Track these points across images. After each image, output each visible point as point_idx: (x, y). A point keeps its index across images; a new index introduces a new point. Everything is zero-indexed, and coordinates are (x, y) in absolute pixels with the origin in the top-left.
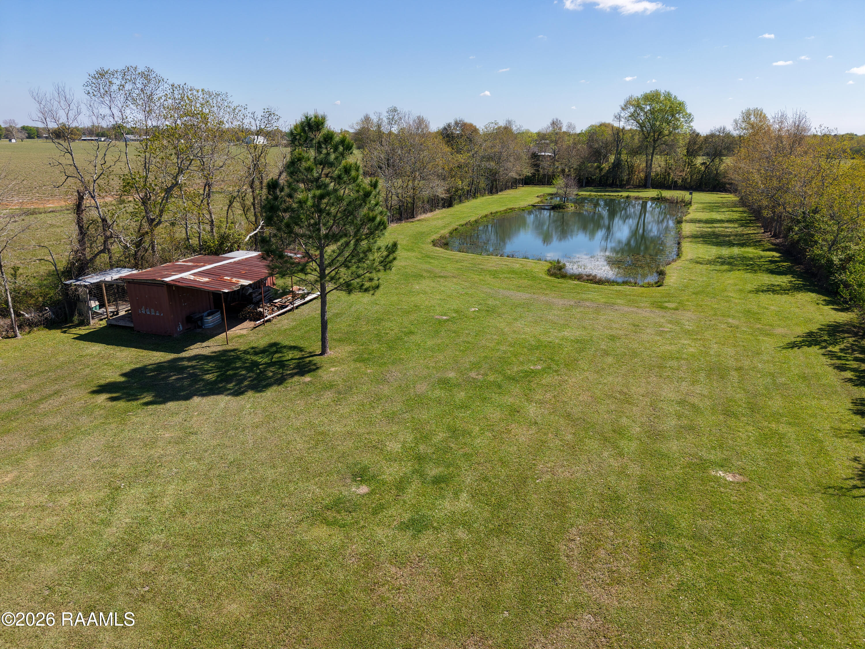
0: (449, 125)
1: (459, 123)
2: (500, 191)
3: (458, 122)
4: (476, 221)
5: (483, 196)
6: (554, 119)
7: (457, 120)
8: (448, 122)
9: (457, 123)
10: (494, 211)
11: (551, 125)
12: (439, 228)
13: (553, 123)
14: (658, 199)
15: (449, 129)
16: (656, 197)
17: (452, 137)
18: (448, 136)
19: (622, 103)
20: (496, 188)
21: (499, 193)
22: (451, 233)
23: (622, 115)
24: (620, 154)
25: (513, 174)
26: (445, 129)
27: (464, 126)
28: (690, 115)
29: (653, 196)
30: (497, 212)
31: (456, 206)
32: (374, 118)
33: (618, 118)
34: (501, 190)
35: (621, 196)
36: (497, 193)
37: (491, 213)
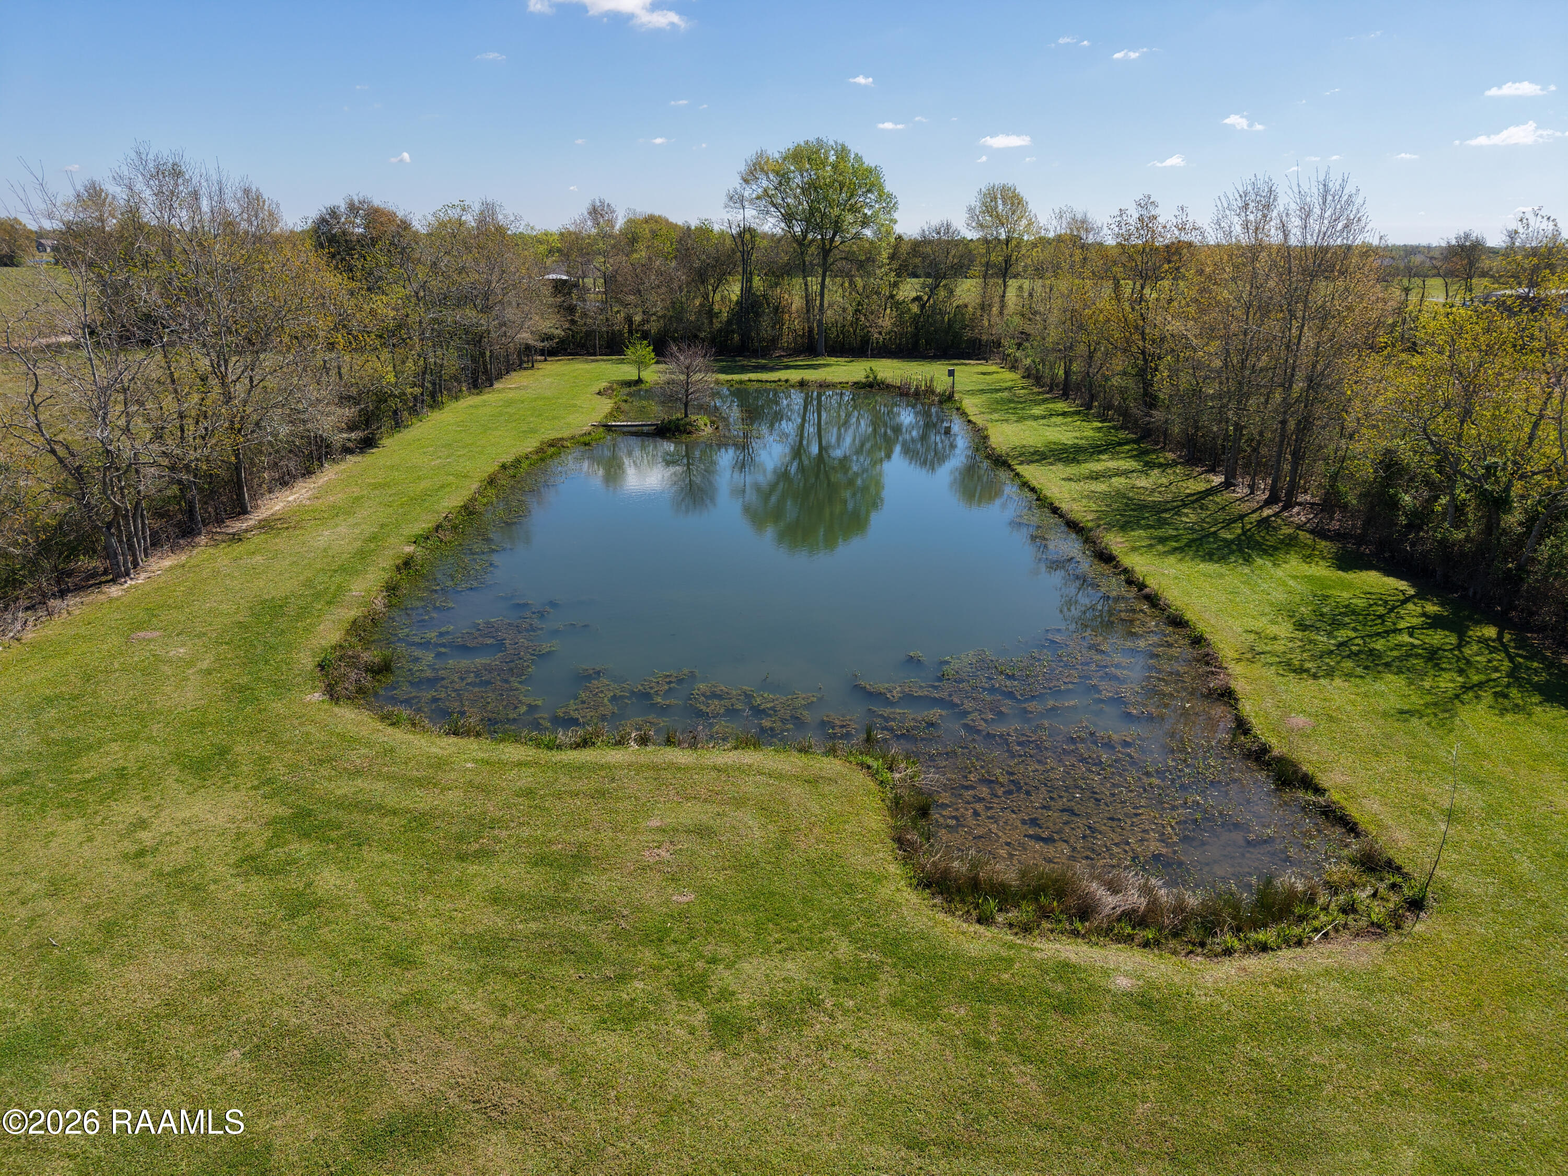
0: (333, 213)
1: (359, 209)
2: (497, 379)
3: (357, 203)
4: (465, 507)
5: (457, 398)
6: (594, 201)
7: (352, 200)
8: (330, 203)
9: (353, 208)
10: (508, 458)
11: (590, 213)
12: (342, 569)
13: (595, 212)
14: (871, 385)
15: (334, 222)
16: (864, 380)
17: (346, 241)
18: (332, 239)
19: (742, 168)
20: (486, 372)
21: (497, 385)
22: (391, 589)
23: (746, 194)
24: (750, 280)
25: (525, 337)
26: (323, 221)
27: (375, 216)
28: (889, 196)
29: (855, 380)
30: (517, 462)
31: (386, 441)
32: (117, 192)
33: (736, 200)
34: (499, 376)
35: (787, 381)
36: (491, 385)
37: (504, 467)
